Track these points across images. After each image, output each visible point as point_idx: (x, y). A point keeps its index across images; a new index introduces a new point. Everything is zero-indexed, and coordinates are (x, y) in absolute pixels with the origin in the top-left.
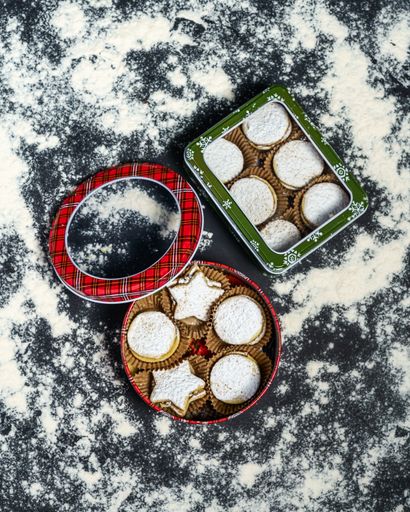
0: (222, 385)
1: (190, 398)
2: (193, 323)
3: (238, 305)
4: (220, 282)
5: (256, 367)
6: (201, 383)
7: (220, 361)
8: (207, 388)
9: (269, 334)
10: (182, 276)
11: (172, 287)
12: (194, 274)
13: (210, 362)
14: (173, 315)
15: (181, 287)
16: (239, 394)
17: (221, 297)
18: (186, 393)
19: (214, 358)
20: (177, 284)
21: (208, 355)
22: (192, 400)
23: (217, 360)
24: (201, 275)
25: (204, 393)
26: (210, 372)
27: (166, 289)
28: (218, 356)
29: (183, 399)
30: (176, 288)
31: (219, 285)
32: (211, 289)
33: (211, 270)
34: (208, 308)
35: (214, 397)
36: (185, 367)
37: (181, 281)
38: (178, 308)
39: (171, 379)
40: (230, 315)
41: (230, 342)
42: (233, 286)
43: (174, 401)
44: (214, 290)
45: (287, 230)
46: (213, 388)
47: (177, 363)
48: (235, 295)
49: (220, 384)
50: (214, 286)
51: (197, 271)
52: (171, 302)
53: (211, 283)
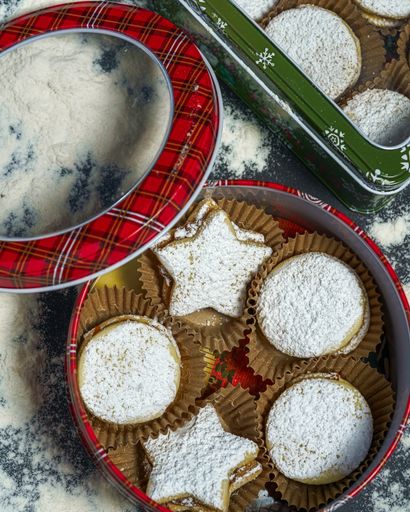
0: (293, 447)
1: (231, 483)
2: (210, 322)
3: (307, 272)
4: (259, 230)
5: (362, 399)
6: (249, 448)
7: (283, 398)
8: (264, 456)
9: (379, 328)
10: (182, 223)
11: (162, 246)
12: (206, 216)
13: (262, 401)
14: (167, 306)
15: (180, 247)
16: (332, 460)
17: (267, 260)
18: (221, 474)
19: (269, 392)
20: (173, 240)
21: (257, 385)
22: (235, 486)
23: (277, 396)
24: (222, 216)
25: (259, 468)
26: (264, 423)
27: (150, 254)
28: (276, 387)
29: (218, 487)
30: (170, 249)
31: (259, 237)
32: (243, 247)
33: (241, 205)
34: (241, 286)
35: (281, 474)
36: (208, 419)
37: (180, 233)
38: (177, 291)
39: (184, 450)
40: (292, 295)
41: (298, 353)
42: (289, 234)
43: (199, 494)
44: (252, 249)
45: (391, 108)
46: (276, 455)
47: (194, 410)
48: (295, 254)
49: (289, 443)
50: (250, 242)
51: (211, 211)
52: (160, 280)
53: (243, 235)
